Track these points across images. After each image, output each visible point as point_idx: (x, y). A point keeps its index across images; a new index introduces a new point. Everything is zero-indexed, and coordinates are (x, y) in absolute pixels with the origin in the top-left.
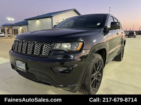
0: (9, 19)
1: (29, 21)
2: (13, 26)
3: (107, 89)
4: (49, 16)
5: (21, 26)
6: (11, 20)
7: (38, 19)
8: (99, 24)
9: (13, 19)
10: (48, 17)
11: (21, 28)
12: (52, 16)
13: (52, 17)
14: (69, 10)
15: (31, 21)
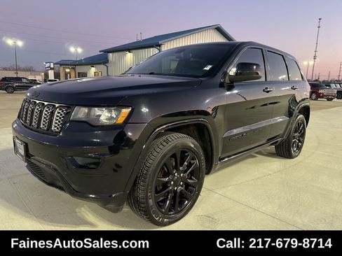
0: (72, 49)
1: (110, 55)
2: (78, 65)
3: (209, 217)
4: (154, 43)
5: (92, 65)
6: (76, 51)
7: (129, 50)
8: (208, 68)
9: (80, 50)
10: (152, 47)
11: (93, 70)
12: (160, 43)
13: (160, 46)
14: (199, 29)
15: (114, 54)
